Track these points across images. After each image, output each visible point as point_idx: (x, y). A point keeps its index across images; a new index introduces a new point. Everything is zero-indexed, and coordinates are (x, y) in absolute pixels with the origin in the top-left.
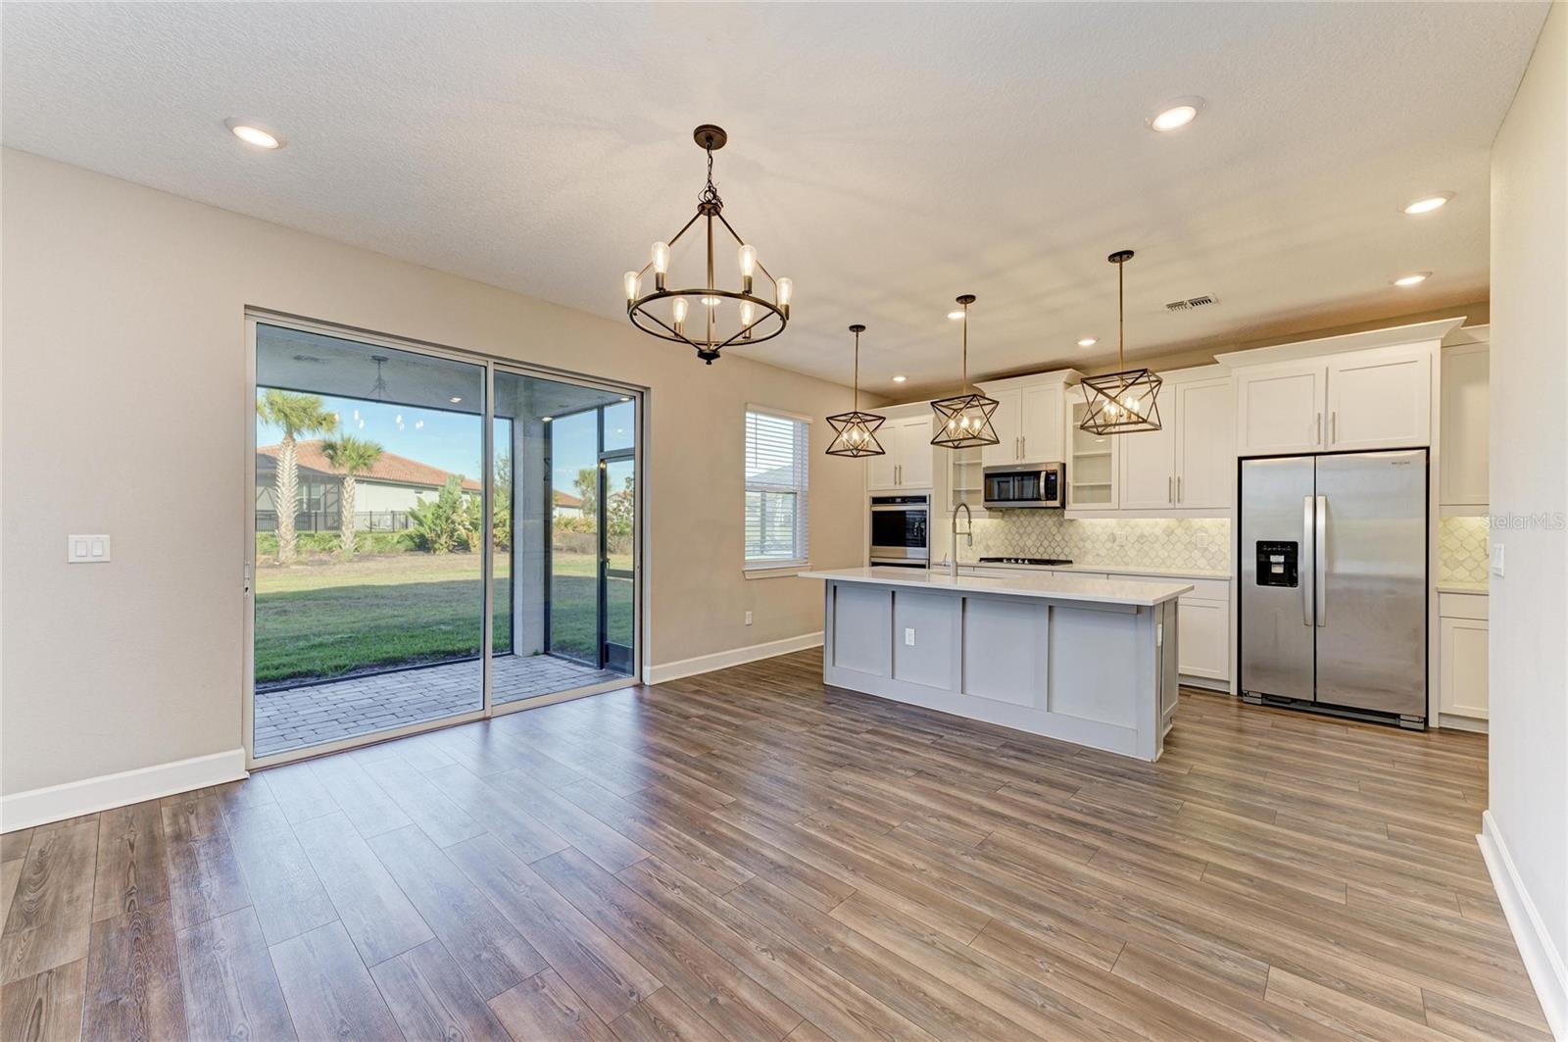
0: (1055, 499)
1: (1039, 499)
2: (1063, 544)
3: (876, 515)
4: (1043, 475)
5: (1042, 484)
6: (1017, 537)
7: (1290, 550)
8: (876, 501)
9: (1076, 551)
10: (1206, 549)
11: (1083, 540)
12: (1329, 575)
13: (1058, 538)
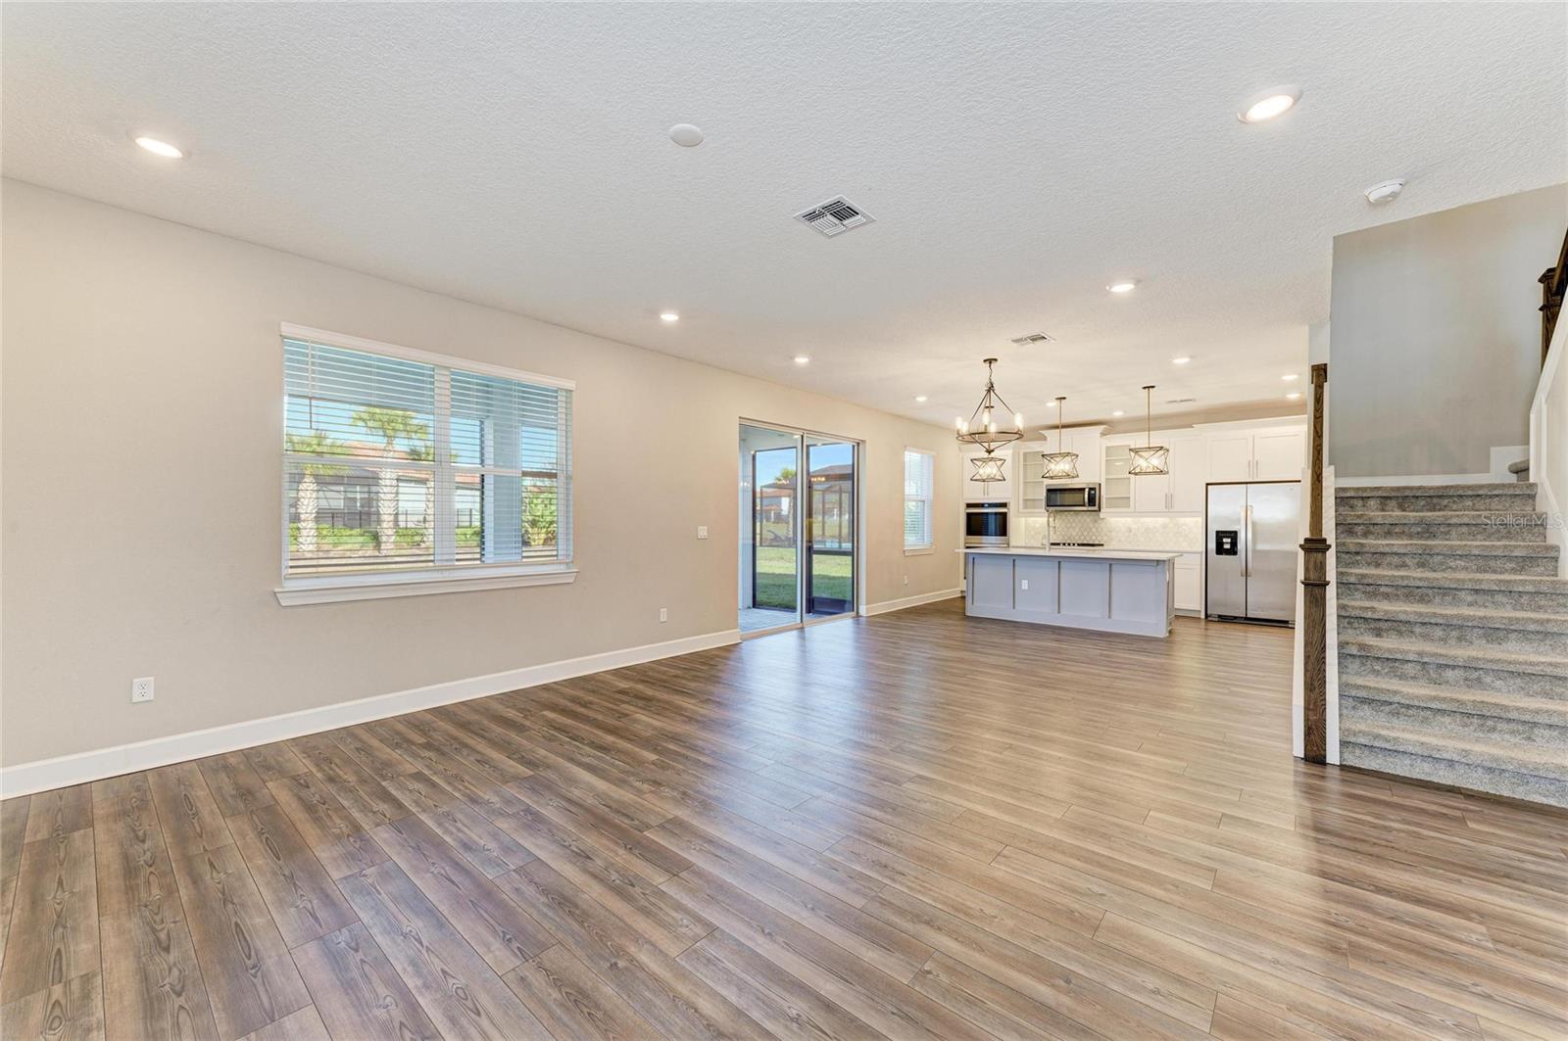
0: (1095, 505)
1: (1084, 505)
2: (1097, 534)
3: (969, 515)
4: (1087, 490)
5: (1086, 496)
6: (1065, 529)
7: (1233, 535)
8: (969, 506)
9: (1105, 538)
10: (1186, 536)
11: (1111, 532)
12: (1254, 551)
13: (1094, 530)
